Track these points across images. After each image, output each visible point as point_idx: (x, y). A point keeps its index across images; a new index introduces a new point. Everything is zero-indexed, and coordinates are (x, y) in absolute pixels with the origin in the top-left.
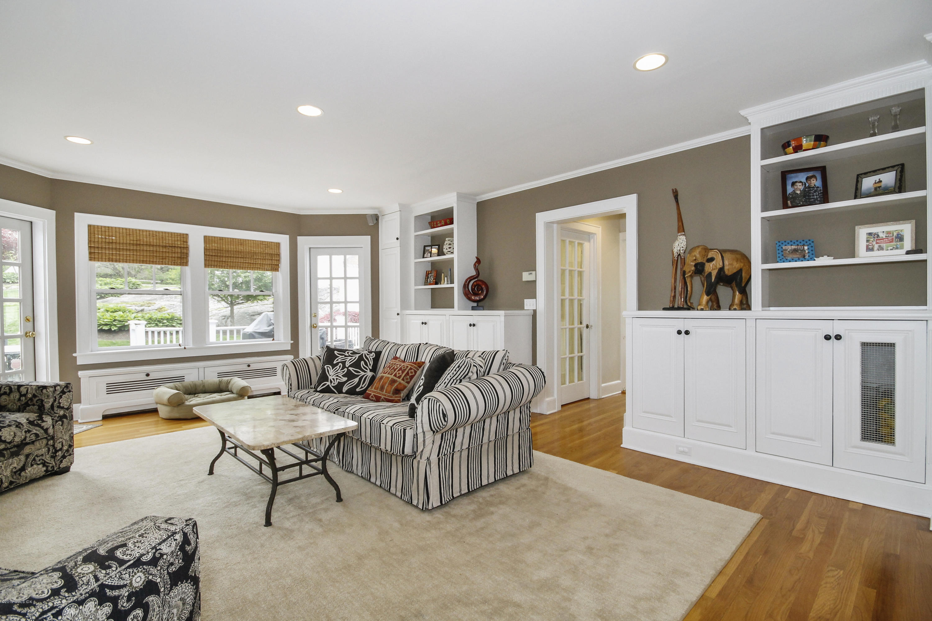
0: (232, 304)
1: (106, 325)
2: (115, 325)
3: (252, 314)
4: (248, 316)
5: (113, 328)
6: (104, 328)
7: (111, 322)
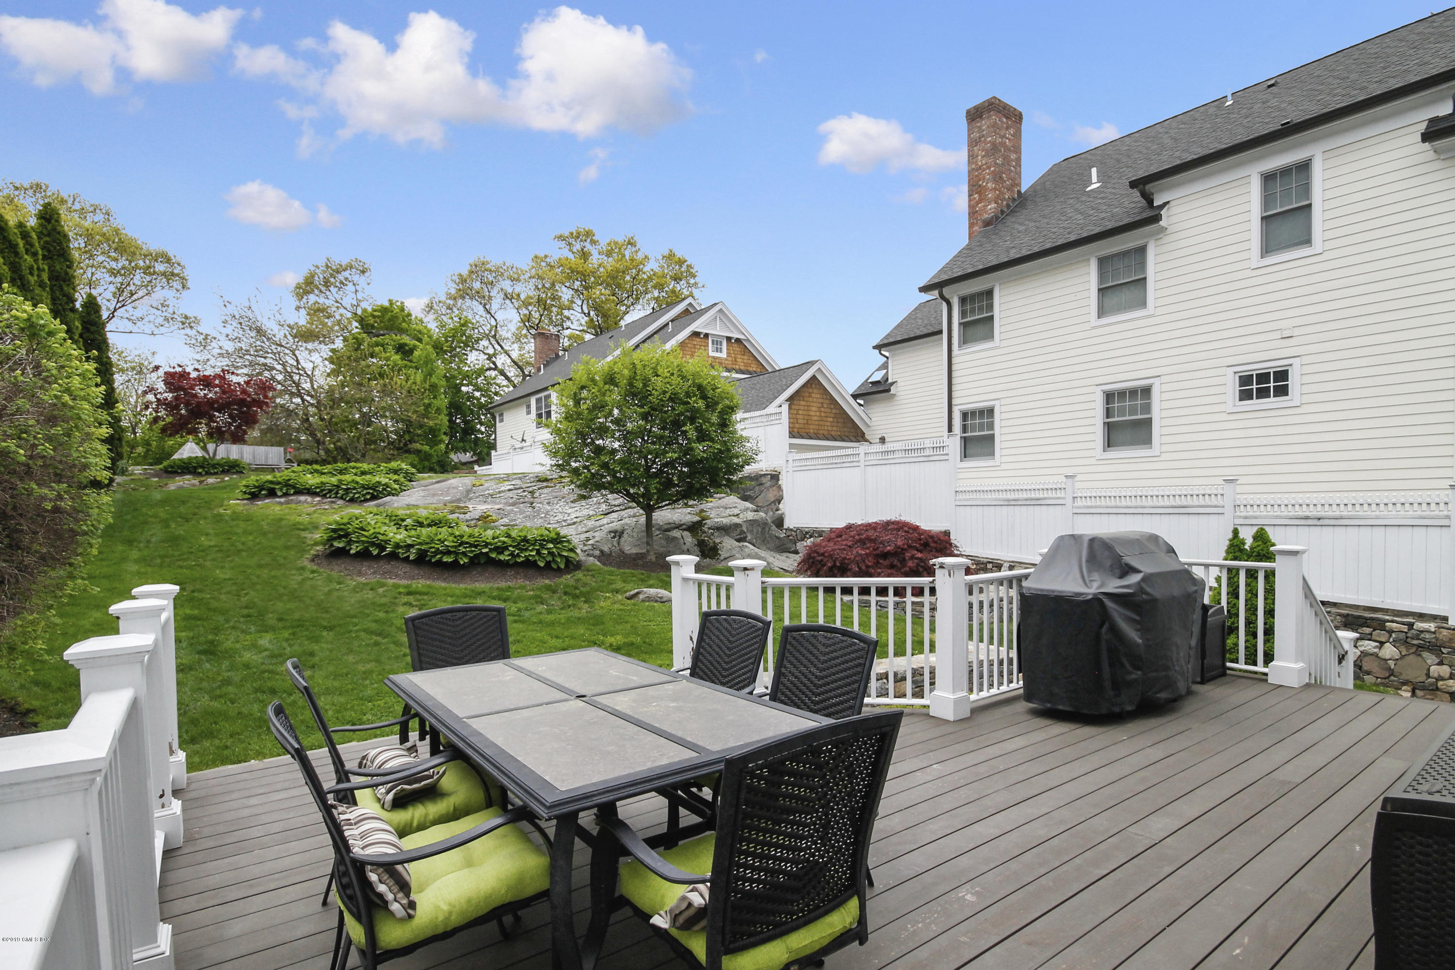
0: (649, 510)
1: (448, 553)
2: (464, 554)
3: (666, 527)
4: (658, 532)
5: (463, 561)
6: (445, 559)
7: (455, 547)
